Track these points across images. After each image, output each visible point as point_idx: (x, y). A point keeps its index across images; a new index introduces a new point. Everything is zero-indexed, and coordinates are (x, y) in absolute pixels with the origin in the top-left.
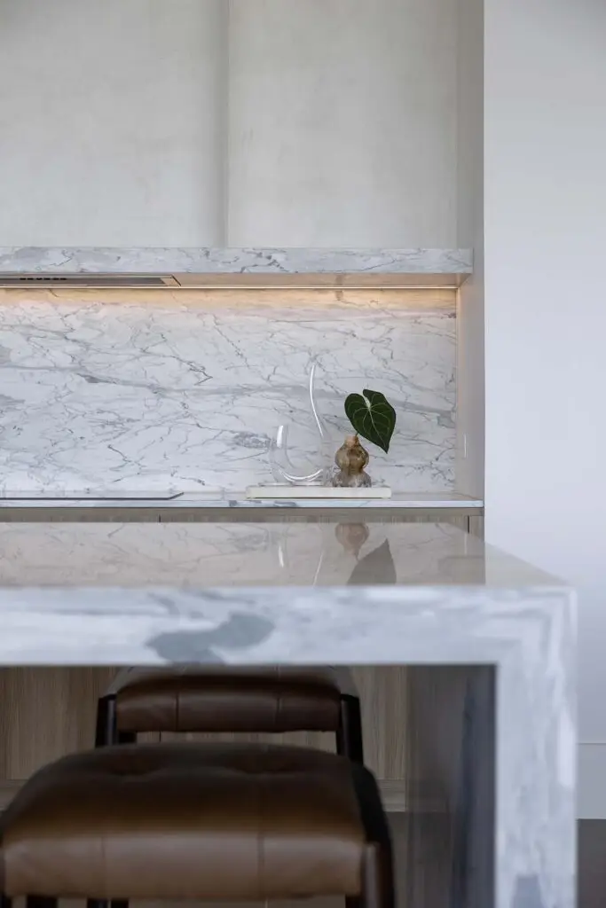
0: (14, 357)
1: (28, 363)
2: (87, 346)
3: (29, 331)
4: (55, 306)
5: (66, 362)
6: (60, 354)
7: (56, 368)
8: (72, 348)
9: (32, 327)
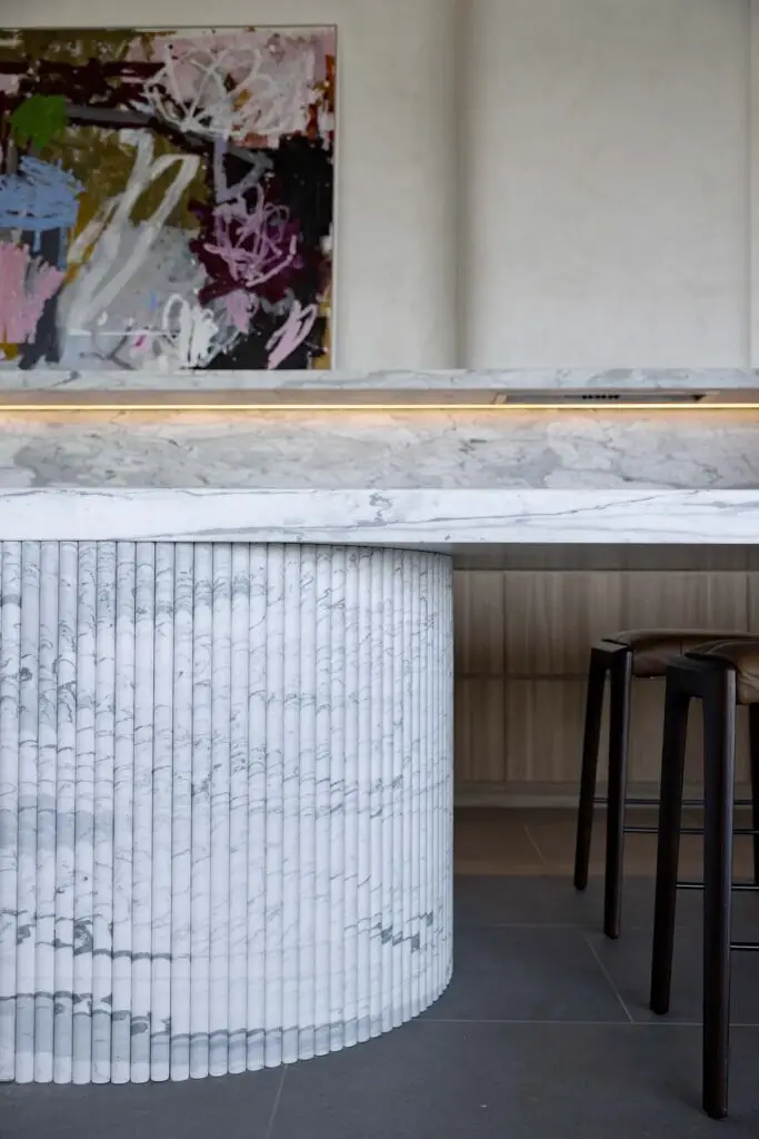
0: (566, 461)
1: (577, 466)
2: (623, 453)
3: (577, 441)
4: (598, 421)
5: (607, 465)
6: (602, 459)
7: (599, 470)
8: (611, 454)
9: (581, 438)
